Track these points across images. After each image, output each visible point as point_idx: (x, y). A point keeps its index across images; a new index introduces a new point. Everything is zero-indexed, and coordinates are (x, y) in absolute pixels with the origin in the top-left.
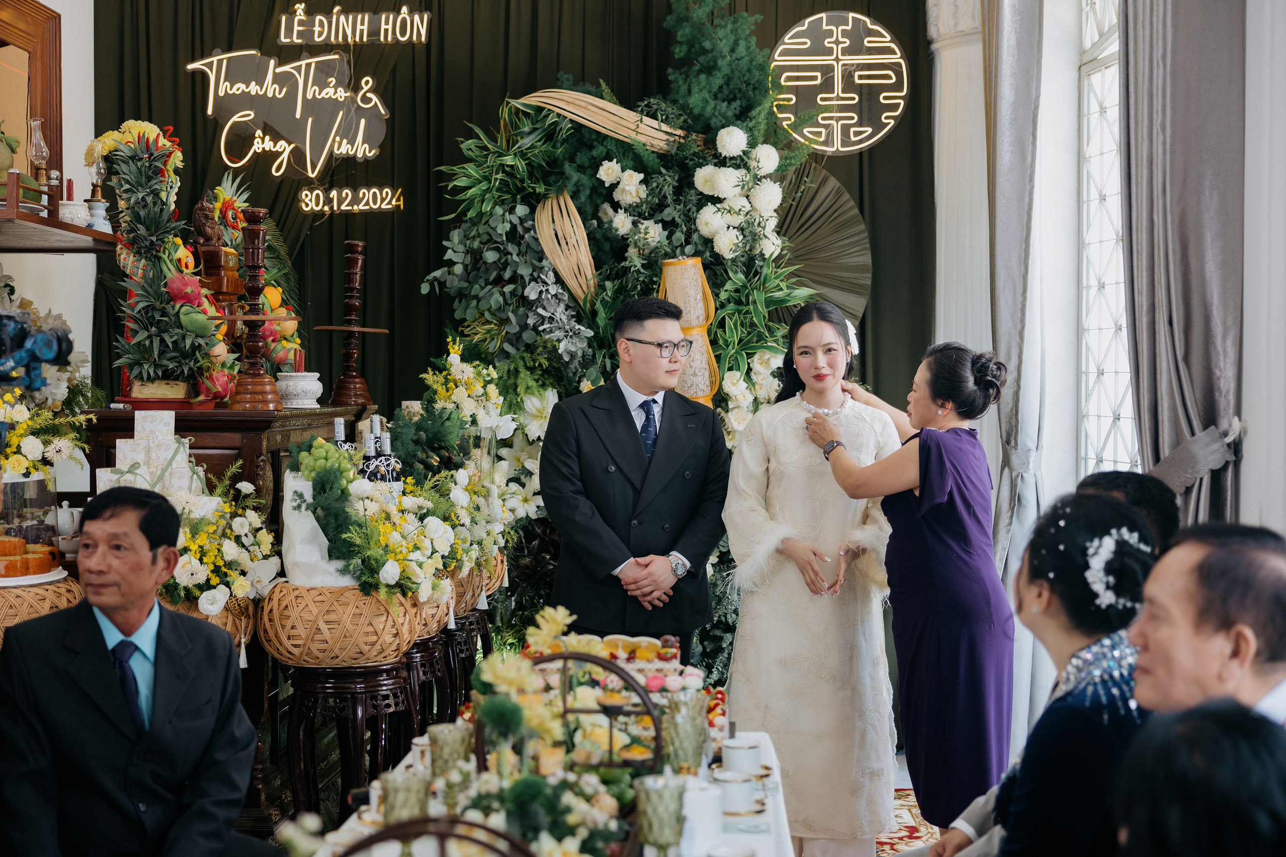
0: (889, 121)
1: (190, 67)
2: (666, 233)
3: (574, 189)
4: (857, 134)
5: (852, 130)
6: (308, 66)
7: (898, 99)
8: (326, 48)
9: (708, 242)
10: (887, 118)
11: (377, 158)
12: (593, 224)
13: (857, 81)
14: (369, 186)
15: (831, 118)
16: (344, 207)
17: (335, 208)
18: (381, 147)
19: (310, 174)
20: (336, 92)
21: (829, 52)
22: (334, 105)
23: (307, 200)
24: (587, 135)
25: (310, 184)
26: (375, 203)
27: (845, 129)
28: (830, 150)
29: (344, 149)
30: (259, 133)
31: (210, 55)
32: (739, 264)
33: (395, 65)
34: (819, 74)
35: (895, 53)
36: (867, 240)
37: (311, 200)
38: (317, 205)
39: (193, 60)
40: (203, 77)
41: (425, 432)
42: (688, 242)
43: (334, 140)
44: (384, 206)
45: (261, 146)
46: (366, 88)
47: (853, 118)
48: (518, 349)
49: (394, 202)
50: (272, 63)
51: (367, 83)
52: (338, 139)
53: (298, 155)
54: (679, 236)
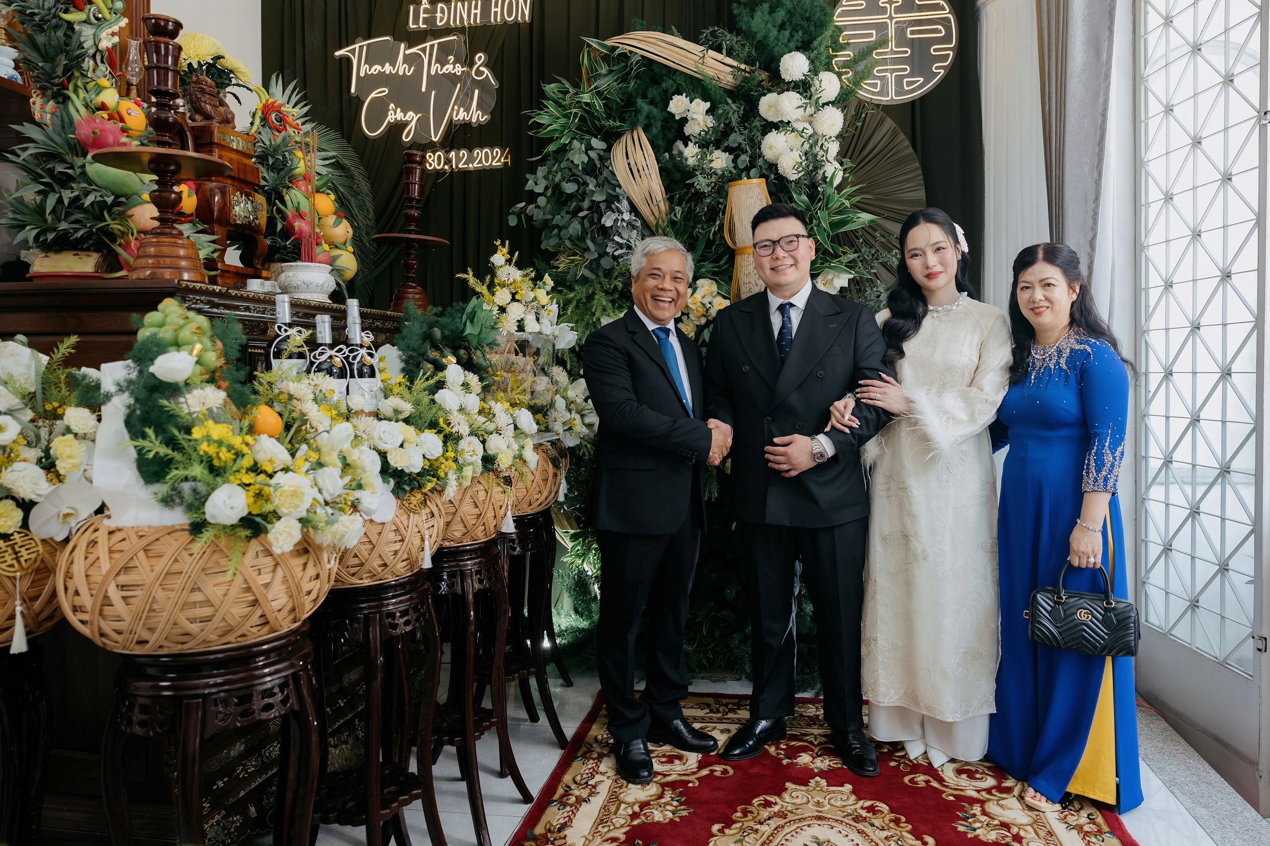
0: (939, 71)
1: (337, 53)
2: (732, 157)
3: (646, 122)
4: (910, 83)
5: (905, 80)
6: (432, 46)
7: (948, 51)
8: (447, 31)
9: (773, 167)
10: (937, 68)
11: (490, 123)
12: (665, 157)
13: (909, 36)
14: (482, 147)
15: (886, 71)
16: (460, 166)
17: (454, 167)
18: (492, 113)
19: (433, 139)
20: (454, 68)
21: (883, 11)
22: (452, 79)
23: (430, 161)
24: (657, 71)
25: (432, 147)
26: (487, 161)
27: (899, 79)
28: (884, 100)
29: (461, 115)
30: (392, 106)
31: (354, 43)
32: (803, 187)
33: (504, 42)
34: (874, 32)
35: (945, 10)
36: (921, 177)
37: (433, 161)
38: (439, 164)
39: (340, 48)
40: (348, 61)
41: (442, 328)
42: (752, 165)
43: (453, 109)
44: (494, 164)
45: (393, 117)
46: (479, 63)
47: (906, 70)
48: (598, 276)
49: (502, 160)
50: (403, 46)
51: (480, 58)
52: (456, 107)
53: (423, 123)
54: (744, 159)
